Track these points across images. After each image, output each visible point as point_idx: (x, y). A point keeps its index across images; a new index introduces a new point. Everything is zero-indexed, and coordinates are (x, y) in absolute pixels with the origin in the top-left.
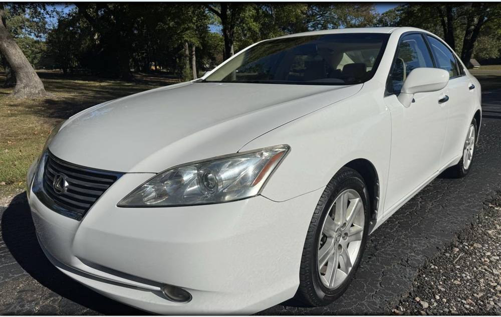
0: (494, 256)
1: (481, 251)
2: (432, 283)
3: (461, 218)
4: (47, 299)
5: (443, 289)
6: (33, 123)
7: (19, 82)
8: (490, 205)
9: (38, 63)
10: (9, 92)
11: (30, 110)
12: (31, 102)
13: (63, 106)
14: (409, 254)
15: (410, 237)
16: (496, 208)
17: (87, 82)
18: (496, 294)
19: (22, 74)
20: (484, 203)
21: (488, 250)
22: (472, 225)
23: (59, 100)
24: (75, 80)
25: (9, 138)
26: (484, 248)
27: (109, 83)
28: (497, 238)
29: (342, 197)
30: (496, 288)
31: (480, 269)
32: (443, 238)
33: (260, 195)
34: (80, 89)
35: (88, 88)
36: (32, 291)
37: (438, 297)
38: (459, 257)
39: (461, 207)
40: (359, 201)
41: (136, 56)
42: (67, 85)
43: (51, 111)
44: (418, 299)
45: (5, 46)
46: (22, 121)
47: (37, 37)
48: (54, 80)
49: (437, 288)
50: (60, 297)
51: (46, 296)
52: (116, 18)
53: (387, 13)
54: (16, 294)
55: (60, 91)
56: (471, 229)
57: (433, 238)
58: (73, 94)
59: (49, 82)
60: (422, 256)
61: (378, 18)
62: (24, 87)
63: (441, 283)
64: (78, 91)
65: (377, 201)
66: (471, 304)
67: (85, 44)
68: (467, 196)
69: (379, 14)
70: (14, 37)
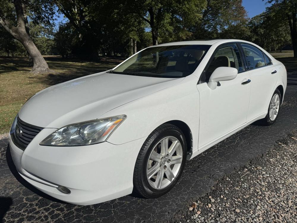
0: (267, 174)
1: (260, 171)
2: (223, 189)
3: (257, 151)
4: (18, 188)
5: (227, 192)
6: (40, 88)
7: (35, 65)
8: (280, 143)
9: (50, 51)
10: (30, 70)
11: (40, 80)
12: (41, 76)
13: (58, 78)
14: (216, 171)
15: (222, 161)
16: (283, 145)
17: (74, 63)
18: (257, 197)
19: (36, 60)
20: (276, 142)
21: (265, 170)
22: (263, 155)
23: (57, 74)
24: (68, 62)
25: (26, 97)
26: (263, 169)
27: (86, 63)
28: (274, 164)
29: (164, 140)
30: (258, 193)
31: (255, 182)
32: (240, 163)
33: (106, 141)
34: (69, 67)
35: (74, 67)
36: (12, 183)
37: (222, 197)
38: (246, 174)
39: (260, 144)
40: (178, 142)
41: (103, 47)
42: (63, 65)
43: (51, 81)
44: (210, 197)
45: (28, 44)
46: (34, 87)
47: (48, 37)
48: (56, 62)
49: (224, 192)
50: (24, 188)
51: (18, 186)
52: (91, 25)
53: (255, 18)
54: (4, 184)
55: (58, 69)
56: (261, 157)
57: (235, 162)
58: (64, 71)
59: (54, 63)
60: (223, 172)
61: (249, 21)
62: (38, 67)
63: (228, 189)
64: (68, 69)
65: (192, 142)
66: (239, 202)
67: (74, 40)
68: (268, 137)
69: (249, 18)
70: (36, 37)
